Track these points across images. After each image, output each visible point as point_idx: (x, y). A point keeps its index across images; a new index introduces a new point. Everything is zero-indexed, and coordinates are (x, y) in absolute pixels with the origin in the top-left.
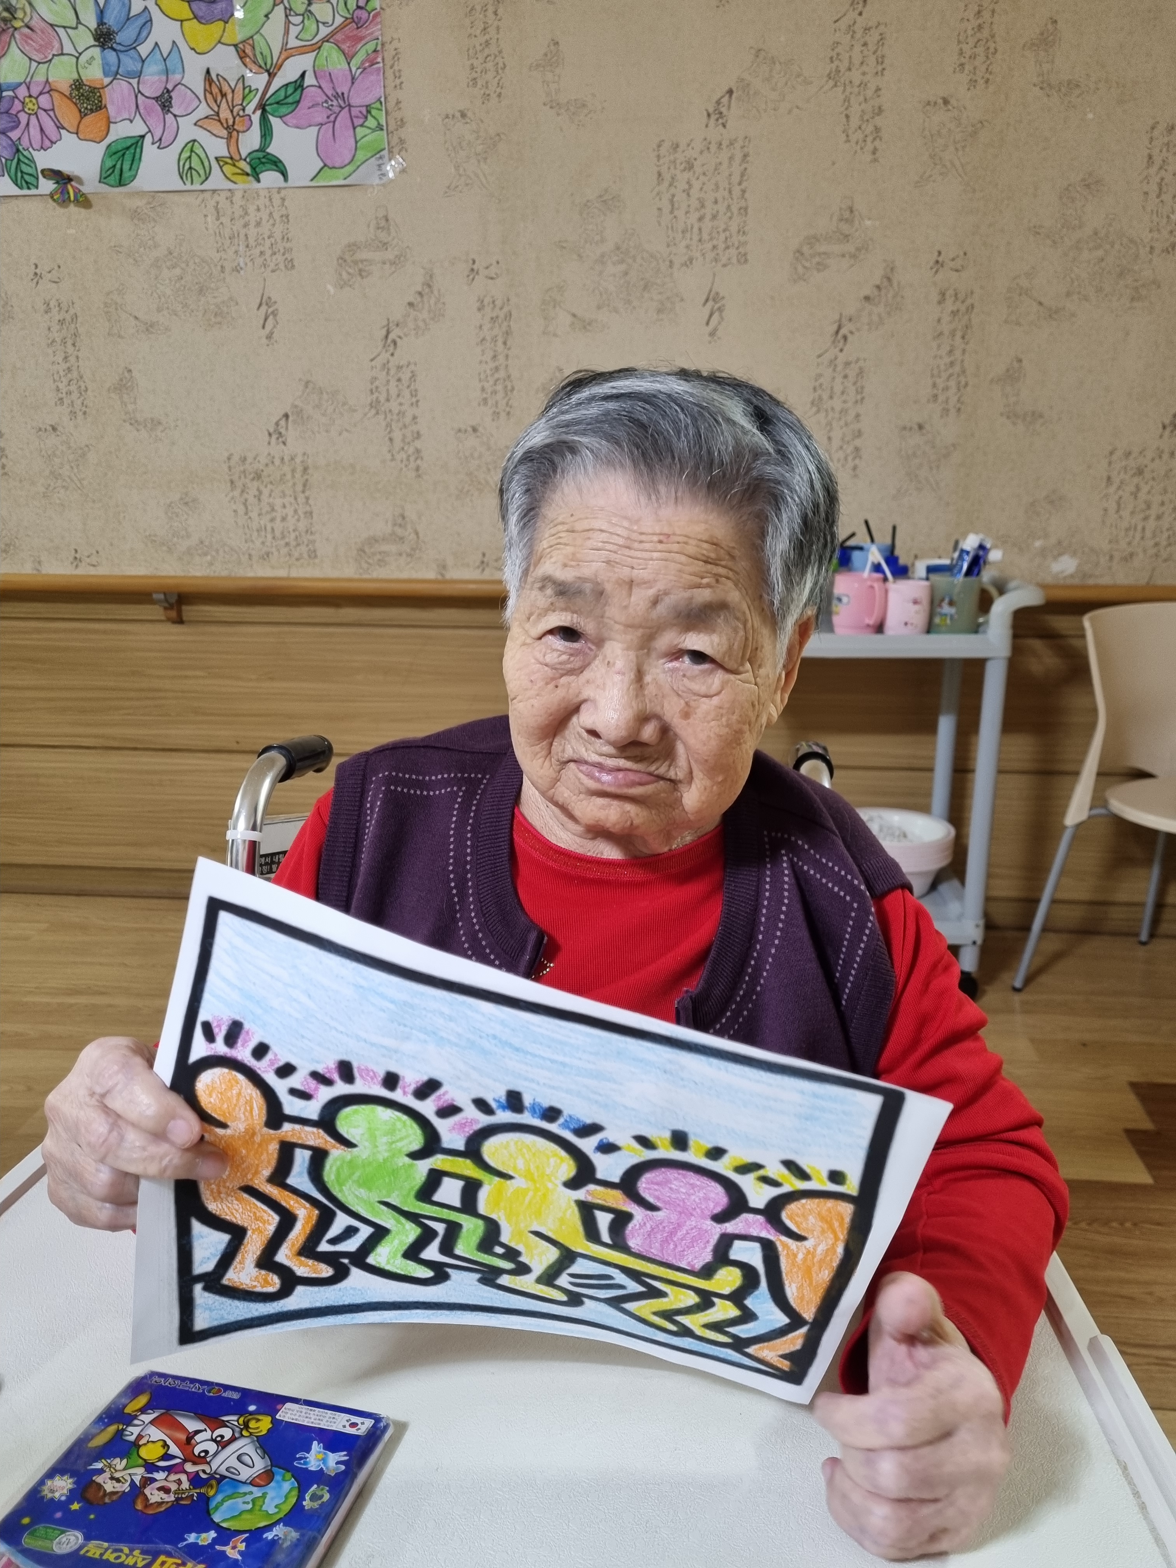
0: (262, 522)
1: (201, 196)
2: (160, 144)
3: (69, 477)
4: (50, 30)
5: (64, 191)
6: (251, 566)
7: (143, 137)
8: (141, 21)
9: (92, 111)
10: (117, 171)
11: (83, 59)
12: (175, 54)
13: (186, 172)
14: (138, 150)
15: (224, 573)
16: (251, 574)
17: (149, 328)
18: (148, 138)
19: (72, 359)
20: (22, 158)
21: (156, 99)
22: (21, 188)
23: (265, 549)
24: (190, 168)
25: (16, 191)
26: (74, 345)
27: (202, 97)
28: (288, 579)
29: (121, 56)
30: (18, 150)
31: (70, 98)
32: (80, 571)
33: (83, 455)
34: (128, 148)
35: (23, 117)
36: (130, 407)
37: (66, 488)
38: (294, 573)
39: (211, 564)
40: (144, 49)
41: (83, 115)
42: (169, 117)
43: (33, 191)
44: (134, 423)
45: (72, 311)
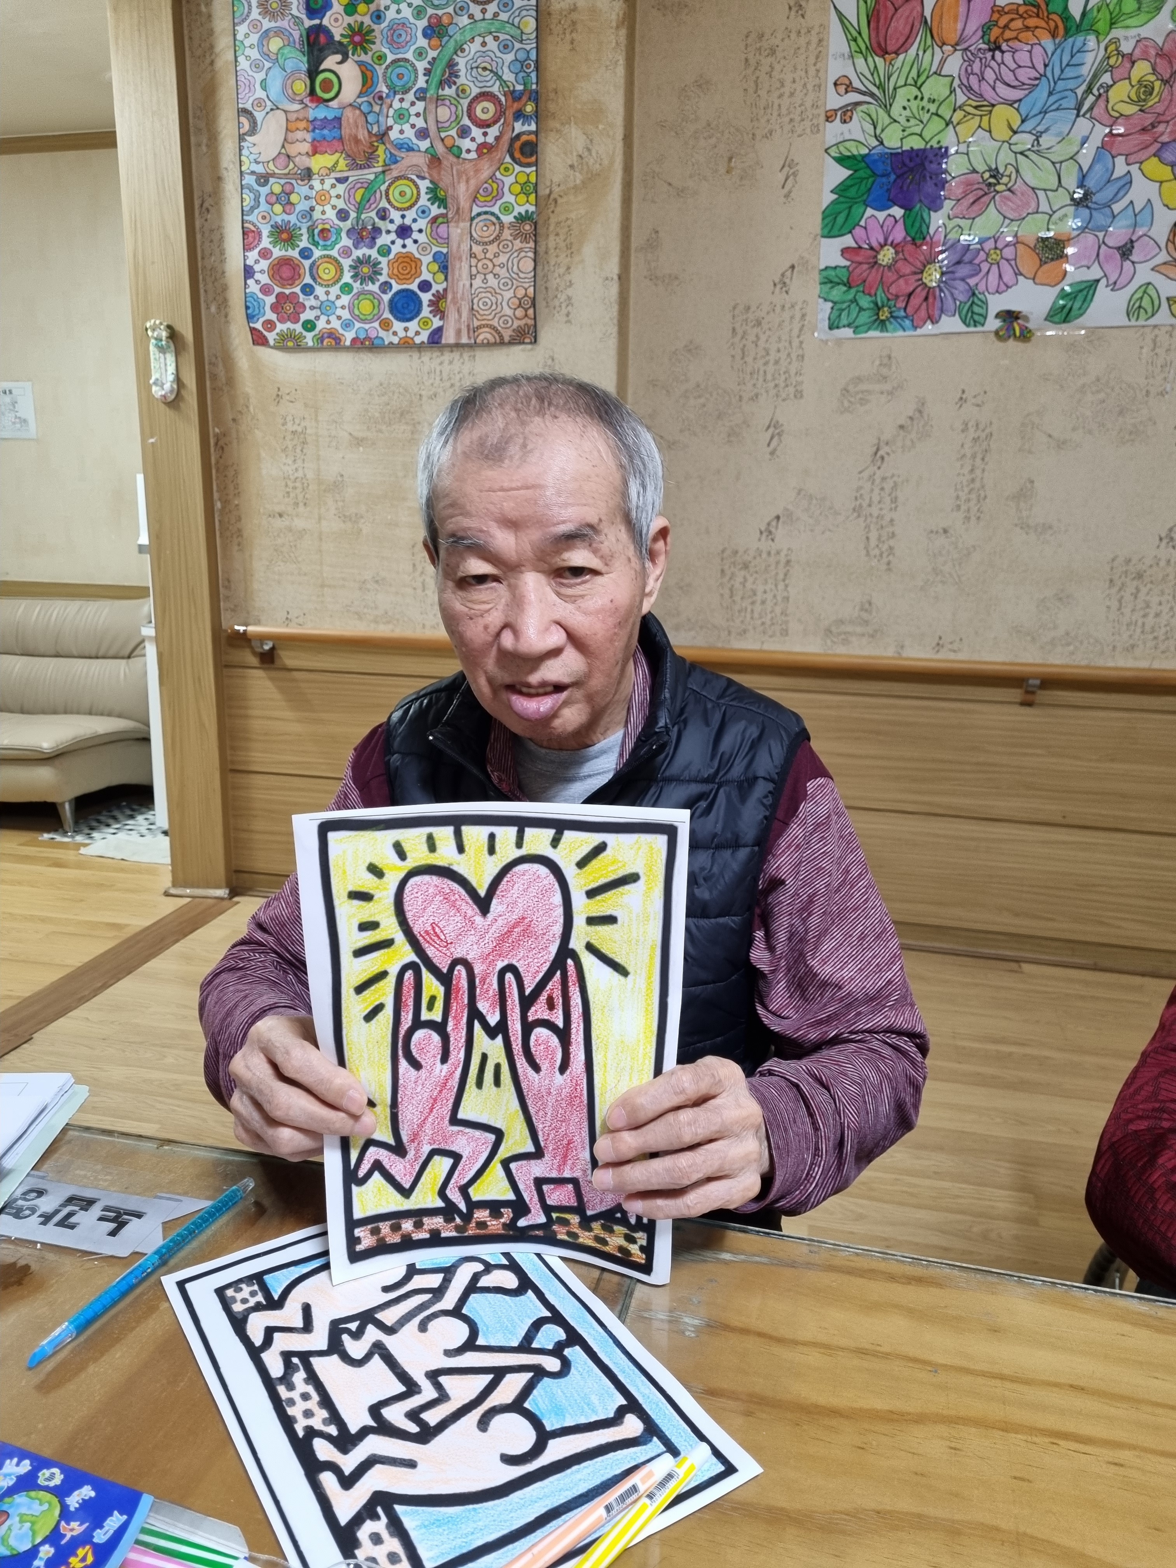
0: (1134, 618)
1: (1142, 330)
2: (1114, 286)
3: (950, 574)
4: (1030, 192)
5: (1010, 329)
6: (1113, 657)
7: (1098, 281)
8: (1122, 183)
9: (1052, 260)
10: (1066, 310)
11: (1056, 216)
12: (1148, 210)
13: (1134, 310)
14: (1091, 292)
15: (1084, 663)
16: (1111, 664)
17: (1061, 444)
18: (1103, 282)
19: (978, 472)
20: (976, 300)
21: (1118, 249)
22: (968, 326)
23: (1131, 642)
24: (1140, 307)
25: (964, 328)
26: (983, 459)
27: (1163, 245)
28: (1149, 670)
29: (1094, 213)
30: (974, 294)
31: (1034, 249)
32: (939, 656)
33: (969, 554)
34: (1081, 291)
35: (985, 267)
36: (1024, 514)
37: (943, 582)
38: (1156, 665)
39: (1072, 653)
40: (1117, 208)
41: (1042, 263)
42: (1127, 264)
43: (980, 328)
44: (1025, 527)
45: (988, 431)
